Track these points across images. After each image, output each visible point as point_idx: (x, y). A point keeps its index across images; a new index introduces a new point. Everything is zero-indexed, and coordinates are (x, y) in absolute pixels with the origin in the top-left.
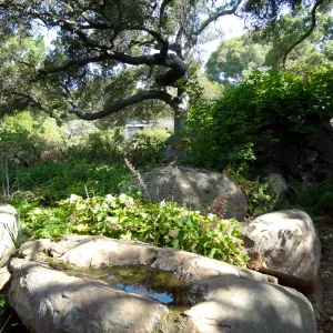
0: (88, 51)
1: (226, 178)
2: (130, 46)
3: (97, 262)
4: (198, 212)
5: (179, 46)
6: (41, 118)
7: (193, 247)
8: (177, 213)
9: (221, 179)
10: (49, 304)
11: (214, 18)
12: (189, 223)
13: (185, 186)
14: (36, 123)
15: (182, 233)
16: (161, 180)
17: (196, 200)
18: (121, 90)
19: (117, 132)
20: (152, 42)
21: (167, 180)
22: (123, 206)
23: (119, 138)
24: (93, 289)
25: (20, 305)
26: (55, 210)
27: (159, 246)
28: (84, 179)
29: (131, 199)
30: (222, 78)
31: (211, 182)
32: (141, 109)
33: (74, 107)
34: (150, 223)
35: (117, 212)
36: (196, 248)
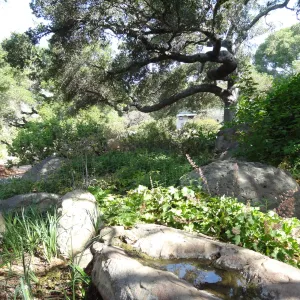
0: (149, 53)
1: (283, 173)
2: (185, 46)
3: (166, 254)
4: (258, 208)
5: (230, 42)
6: (106, 110)
7: (255, 245)
8: (238, 209)
9: (278, 174)
10: (129, 292)
11: (264, 13)
12: (251, 220)
13: (242, 180)
14: (103, 114)
15: (243, 230)
16: (219, 174)
17: (253, 195)
18: (176, 85)
19: (170, 122)
20: (205, 40)
21: (225, 174)
22: (185, 199)
23: (172, 127)
24: (168, 284)
25: (103, 287)
26: (126, 199)
27: (221, 240)
28: (147, 168)
29: (192, 193)
30: (270, 68)
31: (268, 176)
32: (193, 101)
33: (134, 101)
34: (212, 216)
35: (180, 204)
36: (258, 246)
